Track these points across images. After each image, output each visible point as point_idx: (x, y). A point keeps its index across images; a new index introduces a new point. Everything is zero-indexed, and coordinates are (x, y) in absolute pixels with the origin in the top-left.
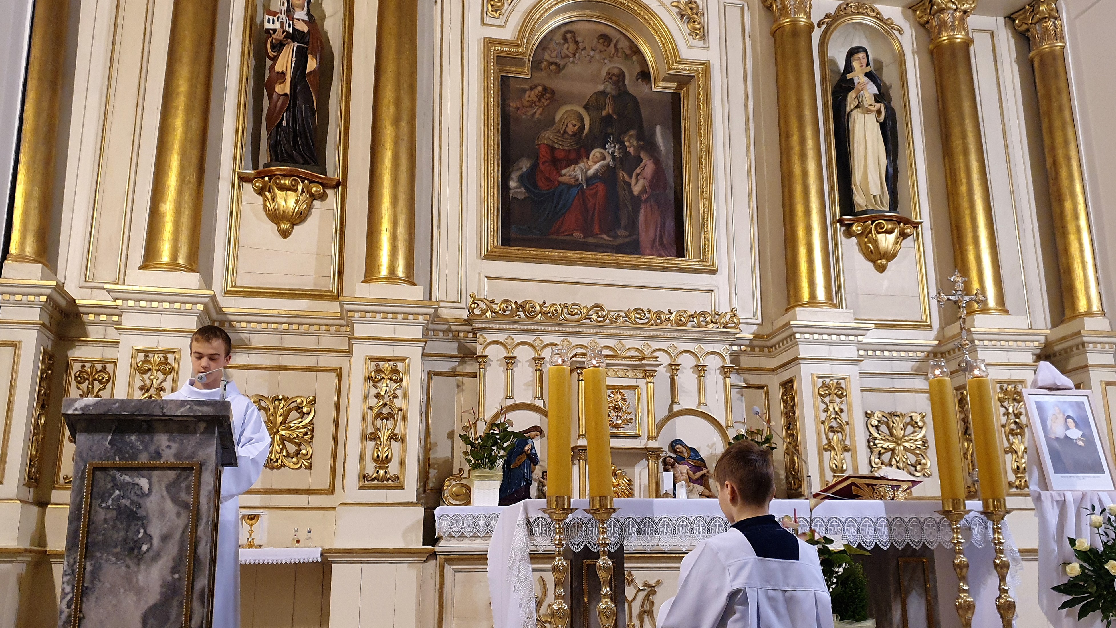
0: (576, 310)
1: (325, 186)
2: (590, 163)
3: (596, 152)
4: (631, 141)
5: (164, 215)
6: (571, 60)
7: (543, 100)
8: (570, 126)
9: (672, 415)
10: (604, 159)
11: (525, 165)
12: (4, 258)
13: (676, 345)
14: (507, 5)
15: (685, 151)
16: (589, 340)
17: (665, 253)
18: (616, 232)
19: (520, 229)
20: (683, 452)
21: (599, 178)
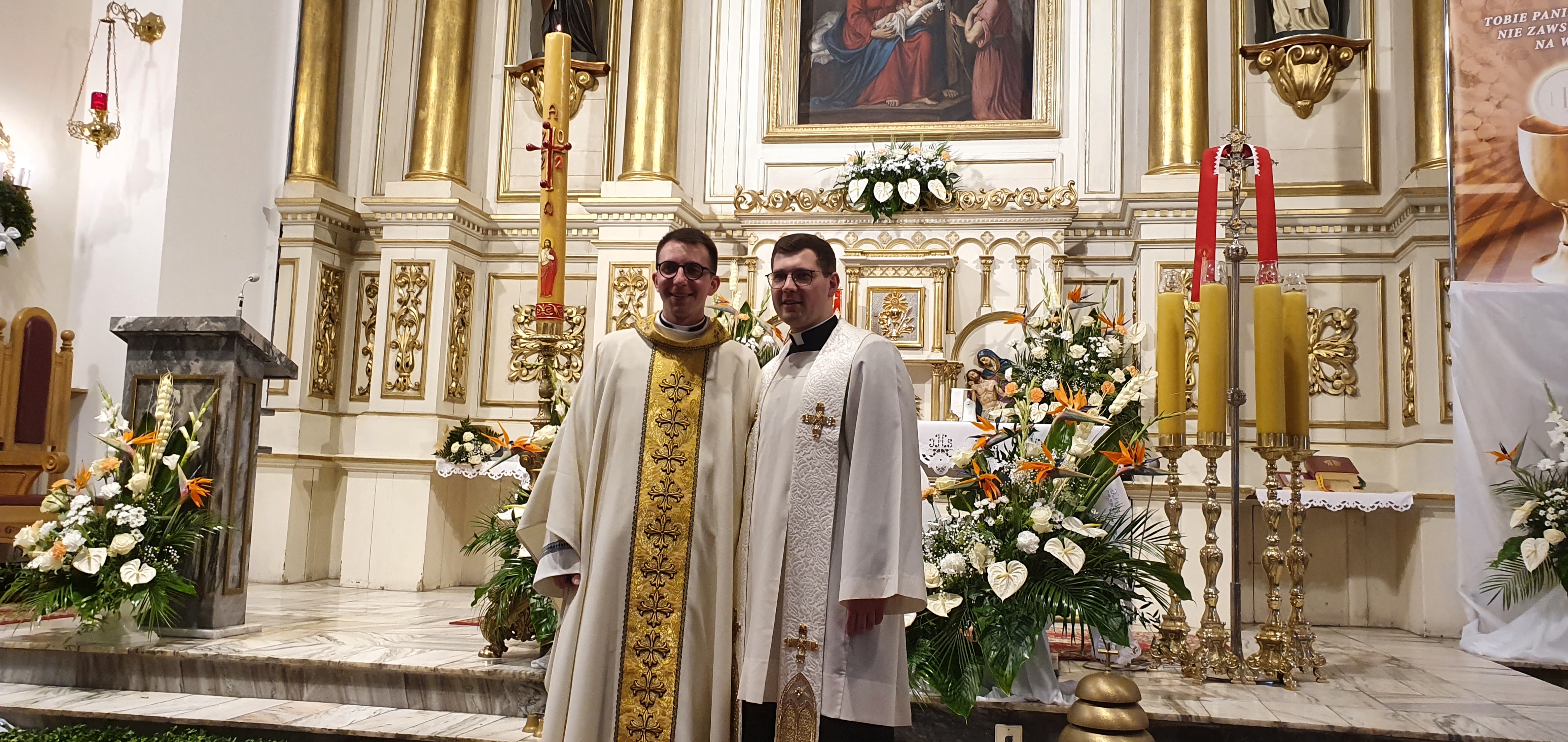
1: (593, 74)
2: (911, 8)
5: (424, 121)
9: (980, 322)
10: (930, 1)
11: (830, 21)
12: (287, 178)
13: (992, 232)
16: (879, 233)
17: (1006, 115)
18: (942, 94)
19: (820, 101)
20: (991, 365)
21: (923, 26)
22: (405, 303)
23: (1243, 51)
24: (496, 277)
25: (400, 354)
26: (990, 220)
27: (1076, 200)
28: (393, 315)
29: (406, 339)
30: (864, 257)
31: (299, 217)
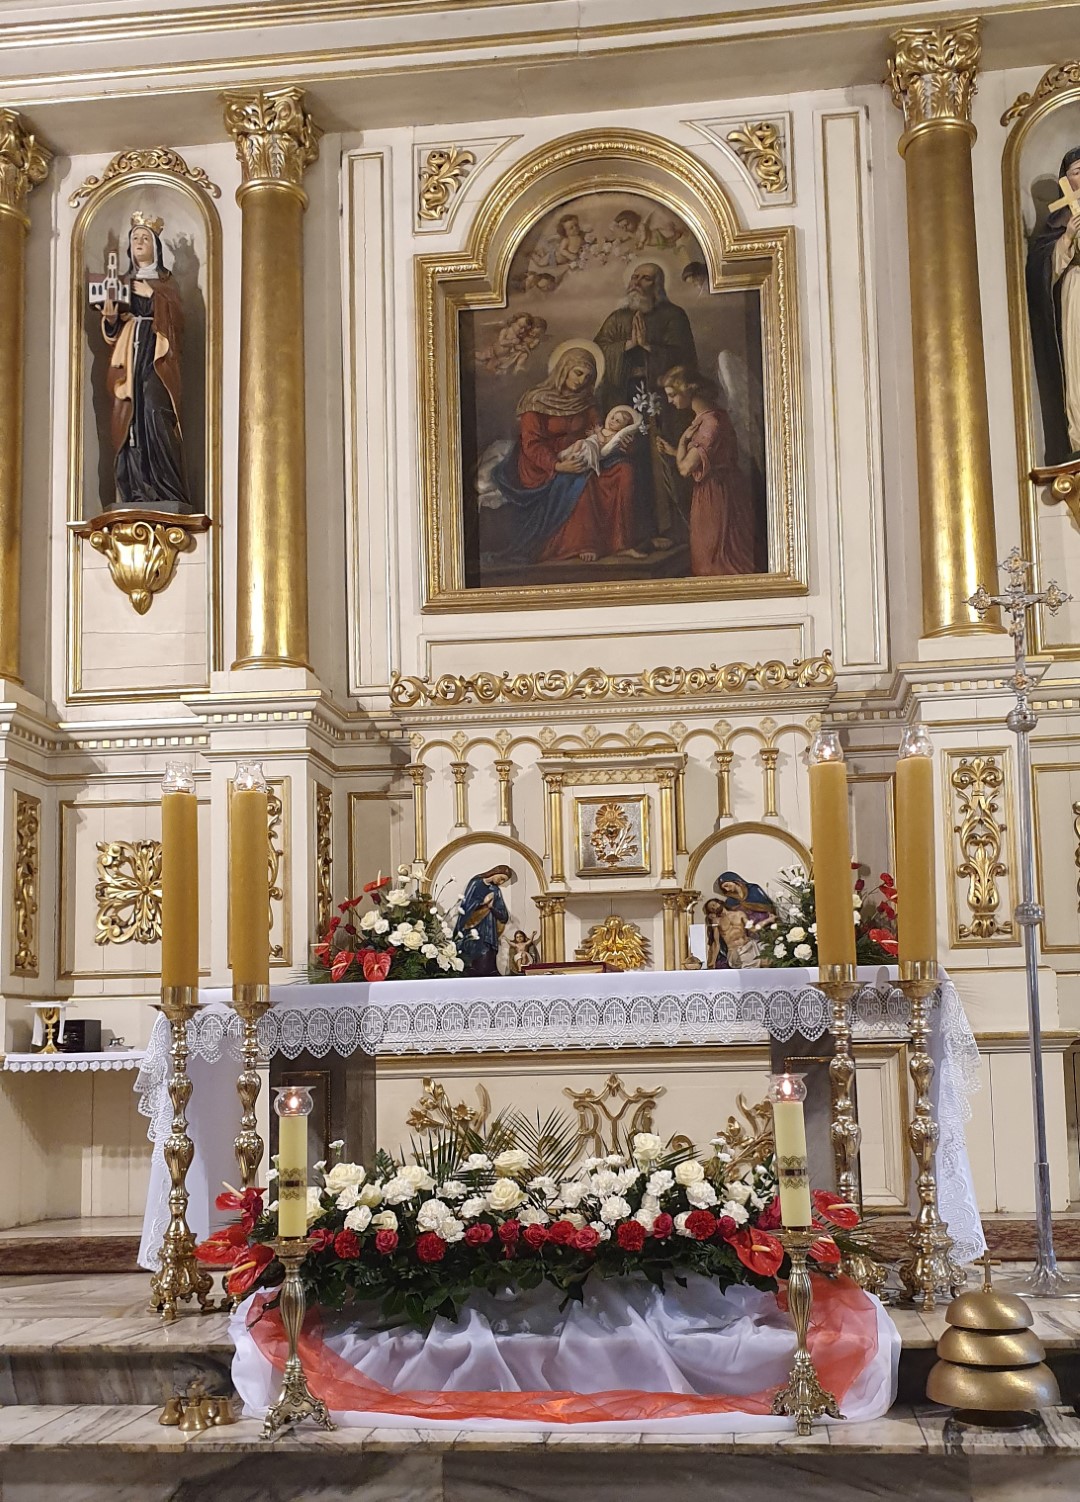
0: (558, 682)
1: (189, 529)
2: (606, 432)
3: (616, 413)
4: (675, 385)
6: (573, 265)
7: (527, 340)
8: (573, 375)
9: (720, 835)
10: (630, 422)
11: (500, 452)
13: (728, 720)
14: (452, 195)
15: (768, 388)
16: (584, 727)
17: (735, 567)
18: (651, 543)
19: (492, 557)
20: (736, 892)
21: (622, 455)
23: (1035, 477)
24: (71, 806)
26: (726, 705)
27: (836, 675)
30: (568, 760)
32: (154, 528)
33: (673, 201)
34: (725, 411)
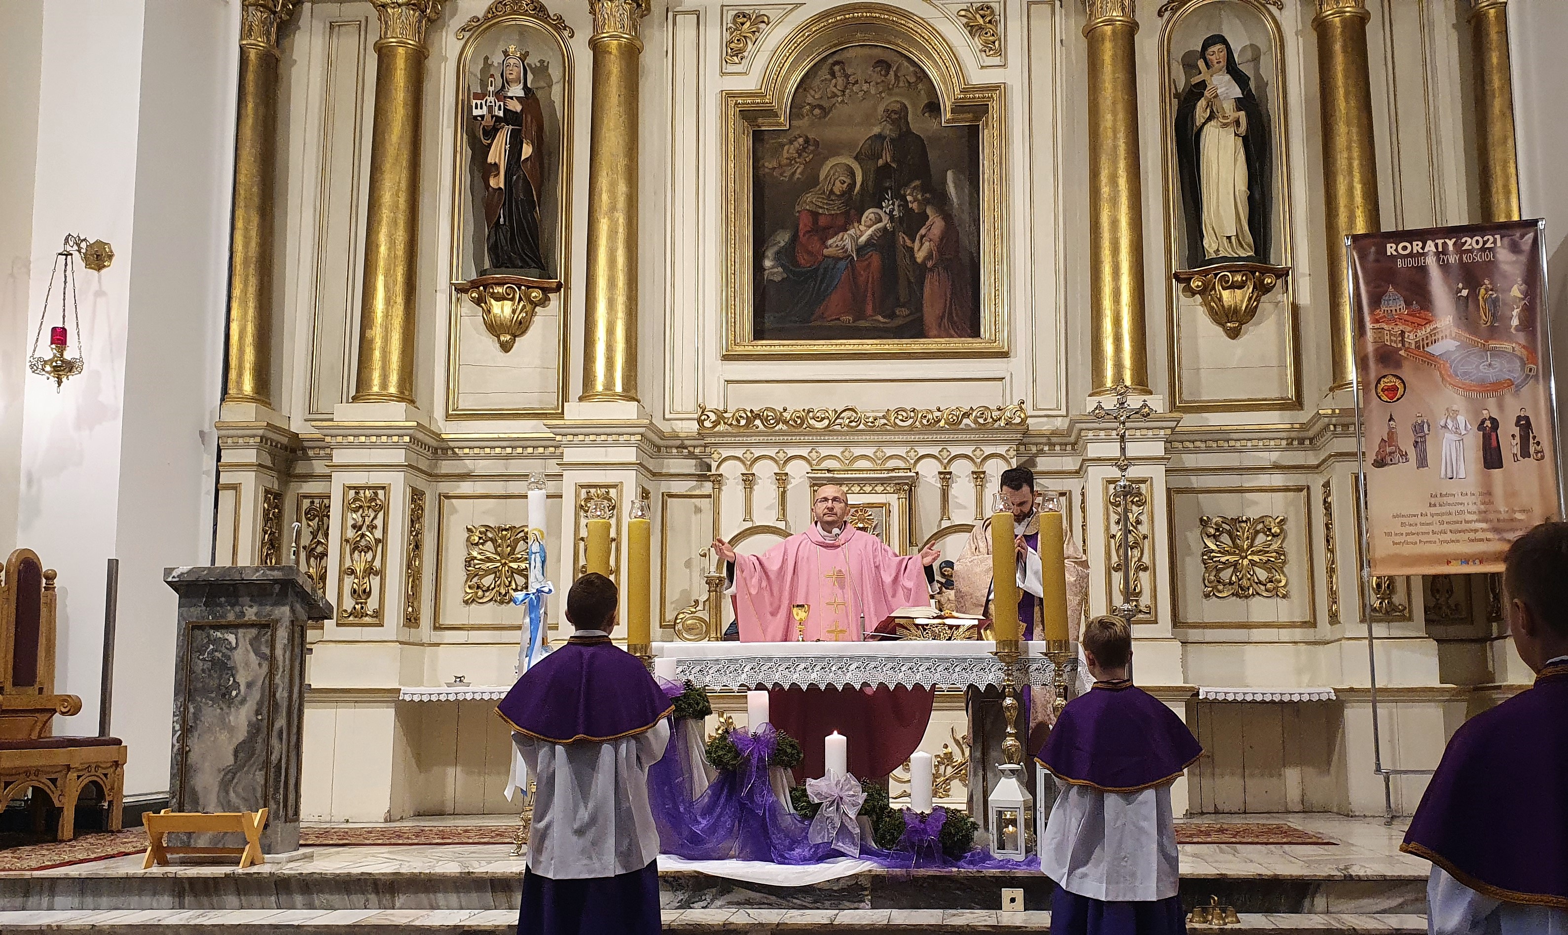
0: (823, 416)
1: (545, 290)
2: (862, 228)
4: (914, 194)
5: (372, 341)
6: (840, 99)
7: (804, 155)
8: (838, 183)
9: (941, 534)
10: (880, 220)
11: (782, 239)
12: (223, 400)
13: (949, 448)
14: (750, 44)
15: (984, 200)
16: (842, 449)
17: (957, 333)
18: (894, 313)
19: (775, 317)
20: (952, 576)
21: (874, 245)
22: (360, 528)
23: (1177, 276)
24: (448, 497)
25: (356, 581)
26: (947, 437)
27: (1027, 417)
28: (347, 541)
29: (363, 564)
30: (830, 475)
31: (241, 441)
32: (519, 289)
33: (916, 55)
34: (950, 215)
